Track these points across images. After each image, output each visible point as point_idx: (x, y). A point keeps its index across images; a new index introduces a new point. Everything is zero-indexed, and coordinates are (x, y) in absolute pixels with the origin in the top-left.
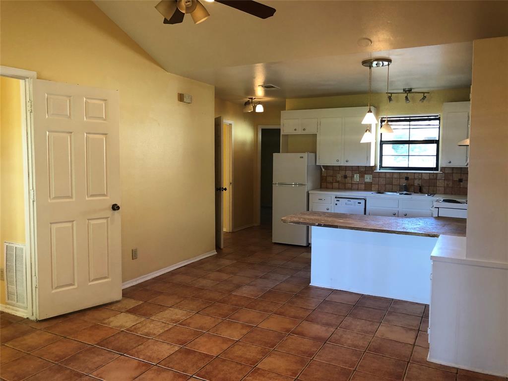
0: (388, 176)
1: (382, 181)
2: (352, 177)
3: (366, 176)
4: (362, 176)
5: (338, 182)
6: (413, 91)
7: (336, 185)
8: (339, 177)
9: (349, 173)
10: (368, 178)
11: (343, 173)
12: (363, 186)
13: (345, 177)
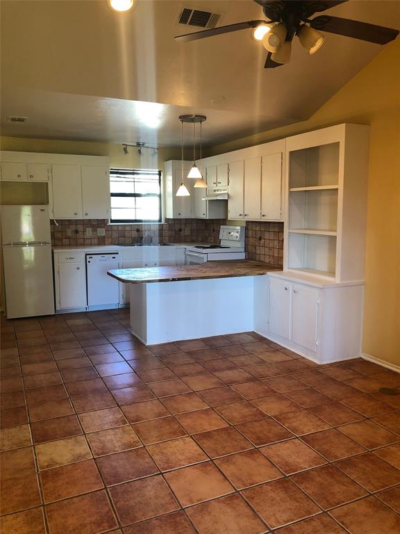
0: (120, 228)
1: (115, 235)
2: (84, 231)
3: (98, 230)
4: (94, 230)
5: (69, 238)
6: (146, 145)
7: (66, 241)
8: (69, 233)
9: (80, 228)
10: (101, 232)
11: (73, 227)
12: (96, 241)
13: (77, 232)
